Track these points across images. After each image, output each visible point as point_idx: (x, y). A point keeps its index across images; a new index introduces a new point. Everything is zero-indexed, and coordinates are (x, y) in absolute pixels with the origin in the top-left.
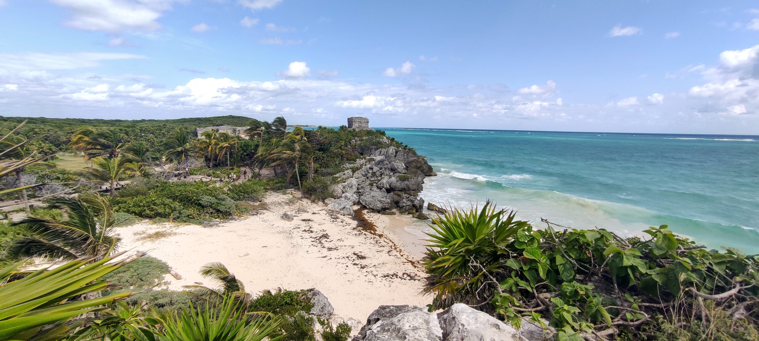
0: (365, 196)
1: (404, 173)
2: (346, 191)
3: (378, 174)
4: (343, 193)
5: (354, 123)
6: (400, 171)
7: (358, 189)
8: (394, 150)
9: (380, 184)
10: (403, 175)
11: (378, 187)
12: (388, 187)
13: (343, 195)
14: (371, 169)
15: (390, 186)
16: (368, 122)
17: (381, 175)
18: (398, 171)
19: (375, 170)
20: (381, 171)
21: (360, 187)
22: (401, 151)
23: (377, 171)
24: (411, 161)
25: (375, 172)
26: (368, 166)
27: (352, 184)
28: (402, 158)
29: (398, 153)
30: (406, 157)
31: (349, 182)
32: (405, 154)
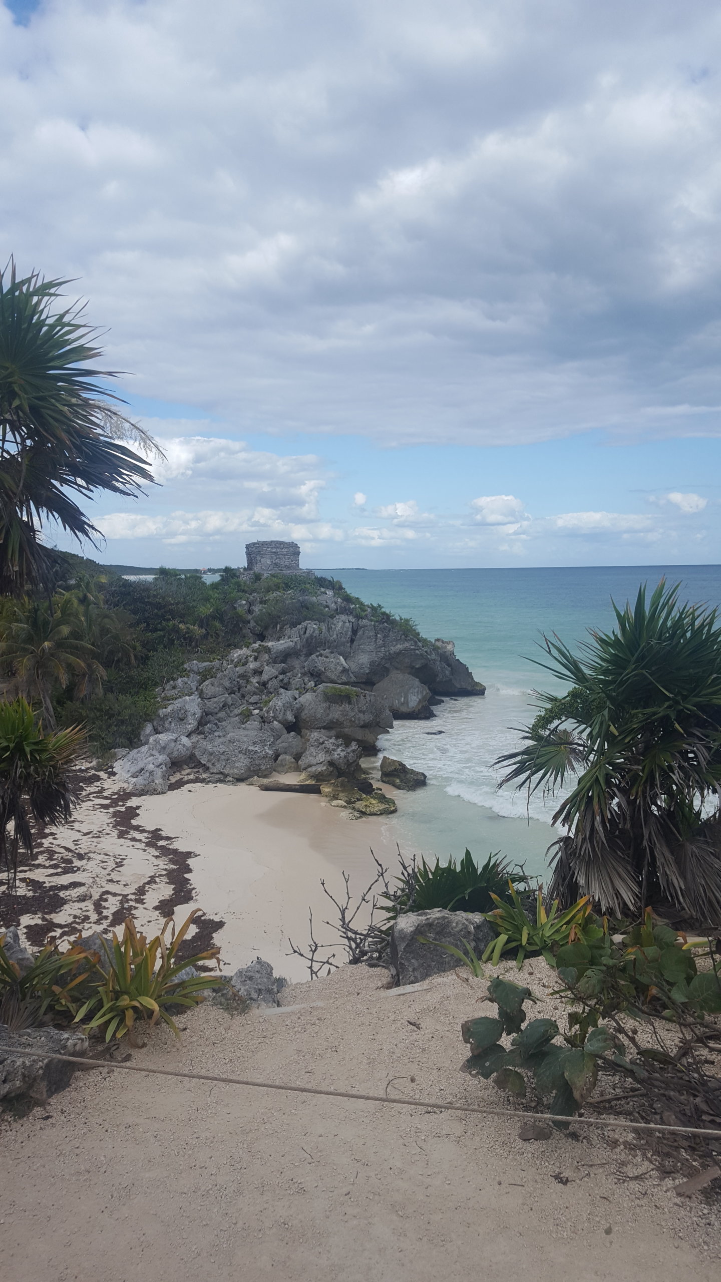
0: (211, 741)
1: (342, 684)
2: (165, 731)
3: (273, 684)
4: (156, 733)
5: (258, 558)
6: (333, 677)
7: (201, 723)
8: (347, 624)
9: (268, 712)
10: (339, 686)
11: (263, 719)
12: (290, 717)
13: (153, 739)
14: (258, 672)
15: (296, 715)
16: (298, 553)
17: (279, 689)
18: (327, 677)
19: (265, 677)
20: (281, 677)
21: (207, 718)
22: (367, 626)
23: (271, 679)
24: (395, 653)
25: (266, 680)
26: (252, 665)
27: (186, 711)
28: (370, 645)
29: (360, 633)
30: (381, 642)
31: (179, 705)
32: (379, 635)
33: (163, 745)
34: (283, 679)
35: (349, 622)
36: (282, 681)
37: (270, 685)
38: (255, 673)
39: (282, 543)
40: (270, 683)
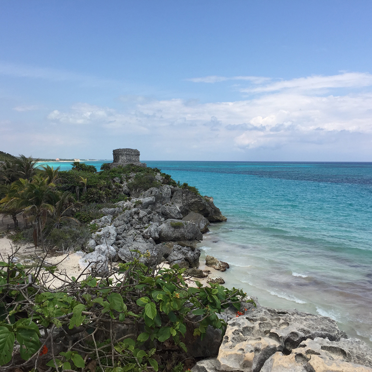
0: (126, 248)
2: (101, 243)
3: (145, 219)
4: (97, 244)
5: (120, 156)
6: (173, 215)
7: (117, 239)
8: (169, 189)
9: (147, 233)
10: (177, 220)
11: (144, 237)
12: (157, 235)
13: (97, 248)
14: (137, 213)
15: (160, 235)
16: (139, 155)
17: (149, 221)
18: (171, 216)
19: (141, 215)
20: (149, 216)
21: (120, 236)
22: (178, 190)
23: (144, 216)
24: (191, 203)
25: (142, 217)
26: (134, 210)
27: (110, 233)
28: (180, 199)
29: (175, 193)
30: (185, 197)
31: (106, 230)
32: (184, 195)
33: (103, 251)
34: (150, 217)
35: (170, 188)
36: (149, 217)
37: (144, 220)
38: (135, 214)
39: (132, 150)
40: (144, 219)
